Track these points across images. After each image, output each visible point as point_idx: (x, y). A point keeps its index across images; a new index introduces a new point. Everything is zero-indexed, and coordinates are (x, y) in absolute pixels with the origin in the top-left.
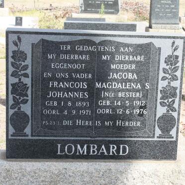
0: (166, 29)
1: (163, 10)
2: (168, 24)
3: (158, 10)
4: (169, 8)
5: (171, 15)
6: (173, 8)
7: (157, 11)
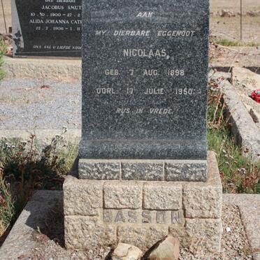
0: (142, 178)
1: (130, 91)
2: (150, 155)
3: (109, 90)
4: (158, 82)
5: (167, 111)
6: (177, 82)
7: (104, 97)
